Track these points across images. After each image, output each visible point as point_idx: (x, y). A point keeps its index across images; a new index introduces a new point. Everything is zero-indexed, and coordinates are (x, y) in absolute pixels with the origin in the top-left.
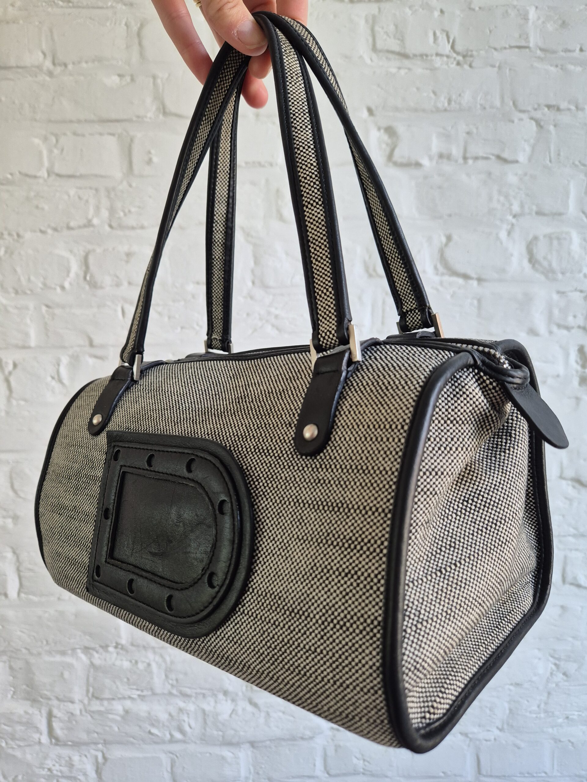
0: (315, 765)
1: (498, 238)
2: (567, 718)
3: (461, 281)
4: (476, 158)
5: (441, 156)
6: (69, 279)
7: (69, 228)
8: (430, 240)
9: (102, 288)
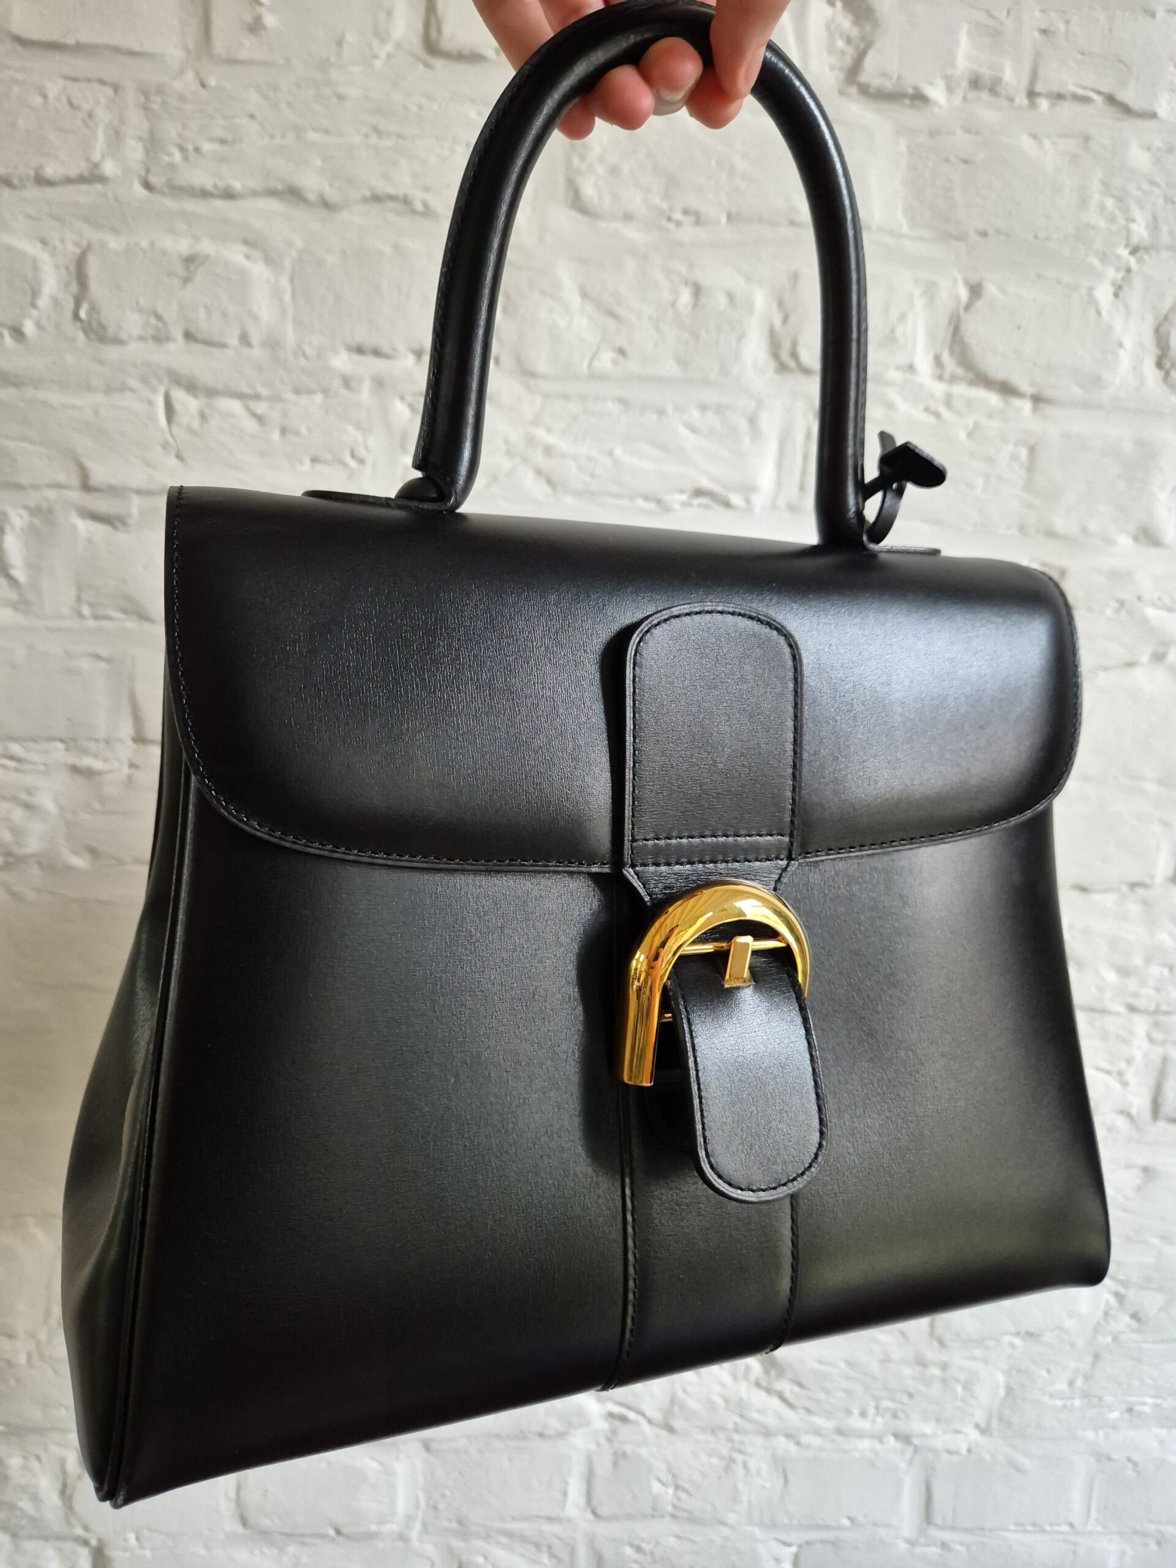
0: (565, 1494)
1: (1092, 300)
2: (1130, 1410)
3: (993, 399)
4: (1060, 97)
5: (975, 83)
6: (35, 313)
7: (42, 181)
8: (930, 290)
9: (118, 341)
